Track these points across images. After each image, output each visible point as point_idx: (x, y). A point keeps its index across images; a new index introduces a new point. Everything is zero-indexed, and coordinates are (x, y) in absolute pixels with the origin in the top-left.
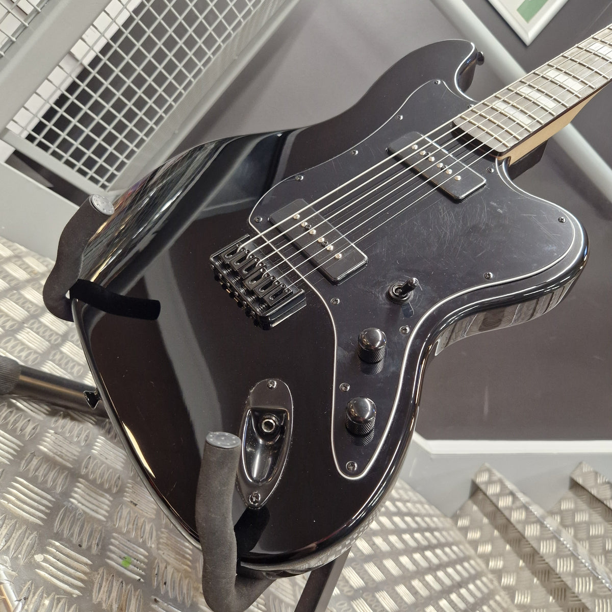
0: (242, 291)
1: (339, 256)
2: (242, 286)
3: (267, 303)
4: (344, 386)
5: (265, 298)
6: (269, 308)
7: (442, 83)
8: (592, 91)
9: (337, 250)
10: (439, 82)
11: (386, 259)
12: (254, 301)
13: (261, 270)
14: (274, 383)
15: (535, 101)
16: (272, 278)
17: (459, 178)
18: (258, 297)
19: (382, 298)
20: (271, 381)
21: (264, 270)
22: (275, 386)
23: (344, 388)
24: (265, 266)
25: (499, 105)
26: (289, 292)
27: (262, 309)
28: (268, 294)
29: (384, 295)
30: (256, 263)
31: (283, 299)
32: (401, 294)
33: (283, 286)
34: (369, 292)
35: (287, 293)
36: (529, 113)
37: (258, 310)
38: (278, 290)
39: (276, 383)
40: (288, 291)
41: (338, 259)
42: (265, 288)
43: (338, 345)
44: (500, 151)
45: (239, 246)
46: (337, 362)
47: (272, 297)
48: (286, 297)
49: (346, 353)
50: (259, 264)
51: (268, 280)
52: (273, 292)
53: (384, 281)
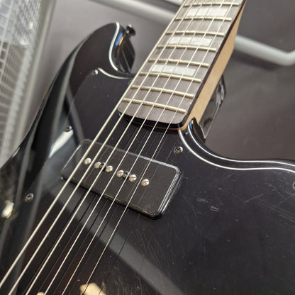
7: (99, 71)
8: (238, 9)
10: (97, 72)
15: (189, 46)
17: (146, 182)
25: (156, 68)
36: (189, 62)
44: (177, 122)
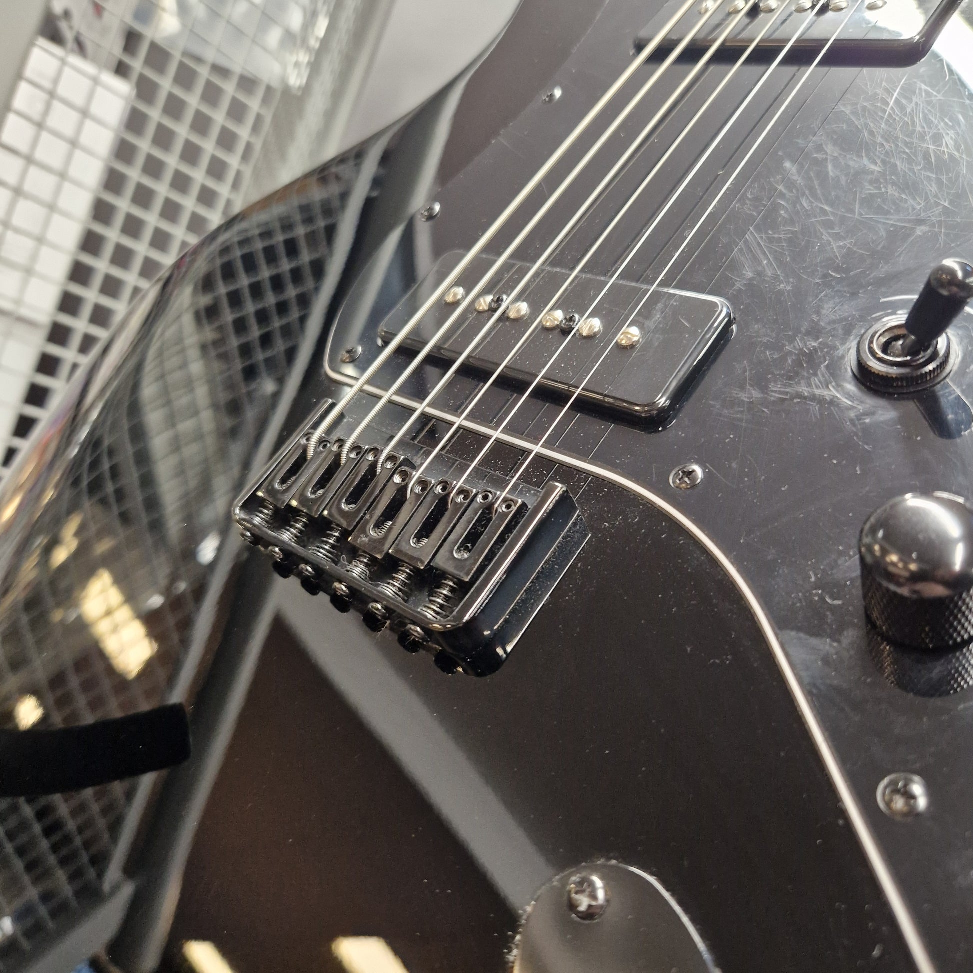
0: (358, 570)
1: (632, 334)
2: (354, 553)
3: (454, 578)
4: (896, 791)
5: (441, 562)
6: (462, 589)
9: (613, 323)
11: (788, 283)
12: (407, 592)
13: (397, 479)
14: (592, 884)
16: (439, 489)
18: (416, 570)
19: (850, 397)
20: (575, 878)
21: (405, 476)
22: (601, 895)
23: (899, 803)
24: (407, 462)
26: (514, 509)
27: (442, 607)
28: (446, 545)
29: (851, 387)
30: (374, 465)
31: (502, 540)
32: (913, 351)
33: (485, 498)
34: (792, 399)
35: (507, 515)
37: (430, 615)
38: (471, 517)
39: (598, 882)
40: (508, 507)
41: (632, 346)
42: (426, 531)
43: (779, 625)
45: (308, 440)
46: (809, 694)
47: (464, 547)
48: (509, 529)
49: (826, 646)
50: (384, 466)
51: (429, 499)
52: (462, 531)
53: (824, 345)
